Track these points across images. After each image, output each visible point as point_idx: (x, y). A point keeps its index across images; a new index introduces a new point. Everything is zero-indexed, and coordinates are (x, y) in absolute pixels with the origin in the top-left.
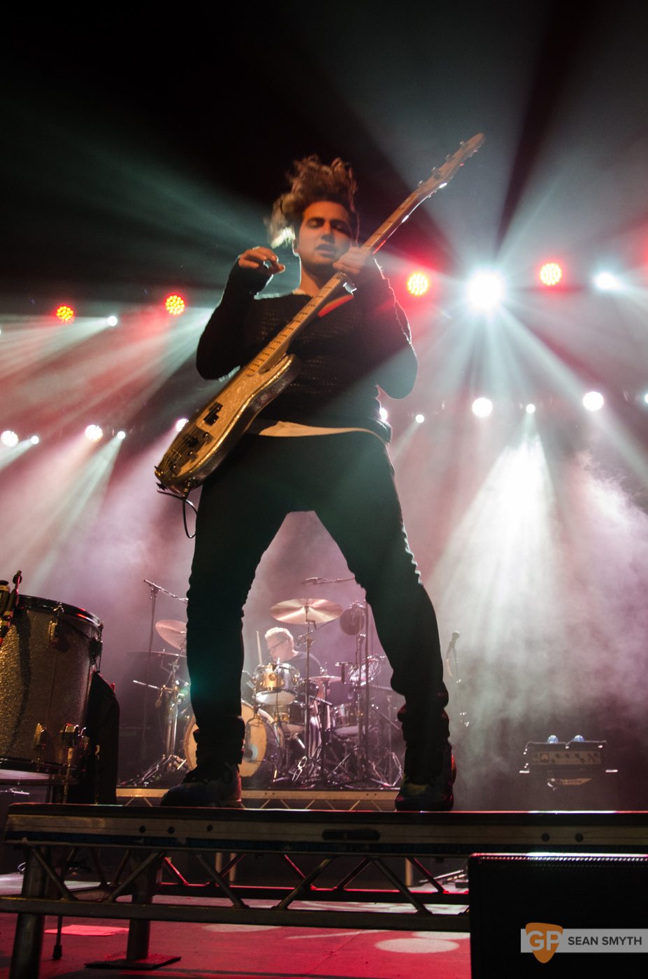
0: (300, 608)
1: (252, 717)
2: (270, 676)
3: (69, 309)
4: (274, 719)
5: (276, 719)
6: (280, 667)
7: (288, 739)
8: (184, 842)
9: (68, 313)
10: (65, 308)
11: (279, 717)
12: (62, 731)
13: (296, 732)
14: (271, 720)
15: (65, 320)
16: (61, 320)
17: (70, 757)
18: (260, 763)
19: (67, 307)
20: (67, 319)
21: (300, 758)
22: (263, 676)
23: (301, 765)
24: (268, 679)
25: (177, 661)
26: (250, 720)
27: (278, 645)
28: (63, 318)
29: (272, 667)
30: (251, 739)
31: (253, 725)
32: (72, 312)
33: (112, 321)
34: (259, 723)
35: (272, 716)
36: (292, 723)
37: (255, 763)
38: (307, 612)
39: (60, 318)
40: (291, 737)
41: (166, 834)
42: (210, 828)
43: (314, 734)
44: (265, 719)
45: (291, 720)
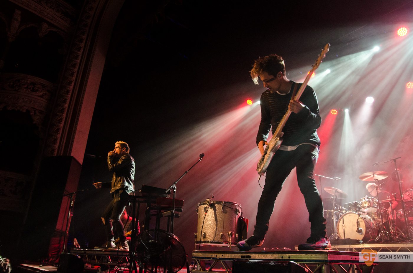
12: (228, 233)
17: (230, 240)
18: (364, 234)
25: (334, 200)
26: (358, 219)
27: (372, 191)
30: (360, 227)
44: (365, 218)
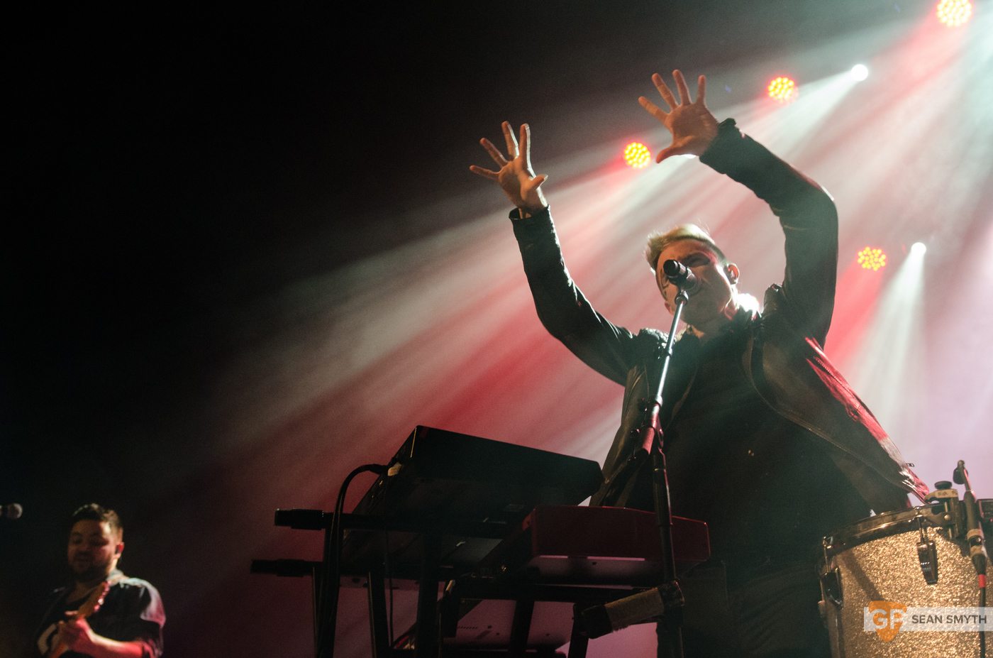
3: (786, 80)
9: (786, 86)
10: (779, 80)
15: (783, 99)
16: (779, 100)
19: (782, 77)
20: (787, 97)
28: (780, 97)
32: (791, 83)
33: (858, 73)
39: (776, 98)
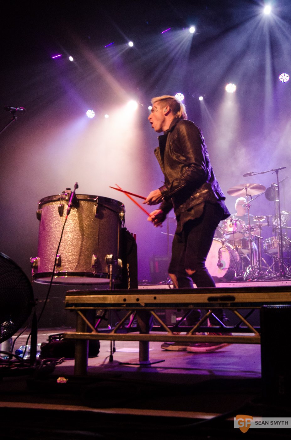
0: (242, 189)
1: (222, 247)
2: (230, 225)
4: (234, 247)
5: (235, 247)
6: (234, 221)
7: (242, 257)
8: (143, 305)
11: (236, 246)
12: (106, 258)
13: (246, 253)
14: (232, 247)
18: (227, 269)
21: (248, 266)
22: (226, 226)
23: (249, 269)
24: (229, 227)
26: (220, 248)
29: (230, 221)
30: (222, 258)
31: (222, 251)
34: (225, 250)
35: (233, 246)
36: (243, 248)
37: (225, 270)
38: (246, 191)
40: (244, 256)
41: (135, 302)
42: (155, 298)
43: (254, 254)
44: (229, 247)
45: (243, 247)
